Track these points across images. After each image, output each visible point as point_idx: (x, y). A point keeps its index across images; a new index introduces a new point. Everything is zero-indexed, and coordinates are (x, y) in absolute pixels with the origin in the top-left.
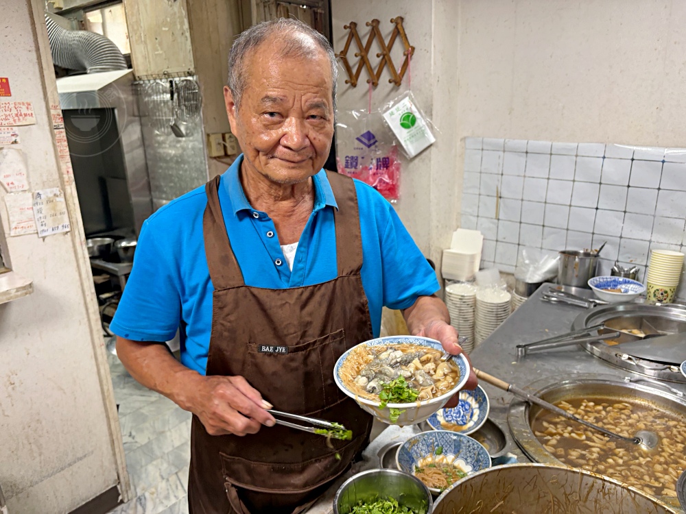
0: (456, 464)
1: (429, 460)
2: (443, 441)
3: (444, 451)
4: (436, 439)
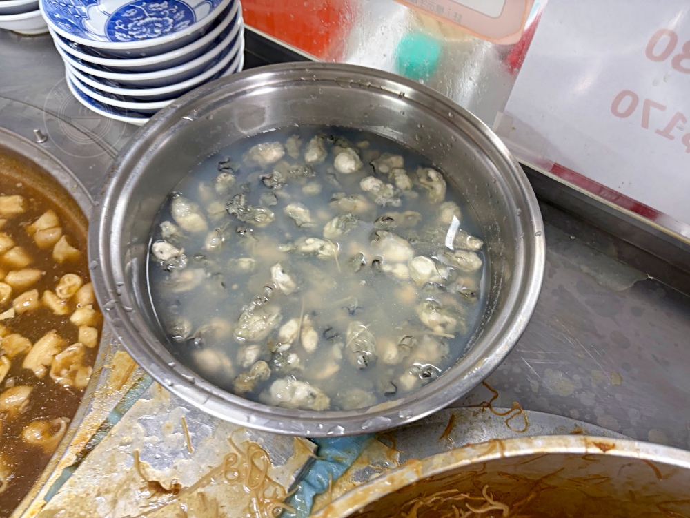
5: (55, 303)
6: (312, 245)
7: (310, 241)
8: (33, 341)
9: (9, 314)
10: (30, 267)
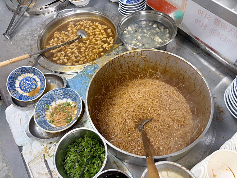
0: (58, 104)
1: (48, 114)
2: (45, 102)
3: (49, 104)
4: (42, 104)
5: (108, 40)
6: (145, 35)
7: (145, 34)
8: (105, 44)
9: (102, 40)
10: (106, 35)
